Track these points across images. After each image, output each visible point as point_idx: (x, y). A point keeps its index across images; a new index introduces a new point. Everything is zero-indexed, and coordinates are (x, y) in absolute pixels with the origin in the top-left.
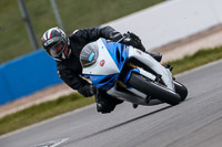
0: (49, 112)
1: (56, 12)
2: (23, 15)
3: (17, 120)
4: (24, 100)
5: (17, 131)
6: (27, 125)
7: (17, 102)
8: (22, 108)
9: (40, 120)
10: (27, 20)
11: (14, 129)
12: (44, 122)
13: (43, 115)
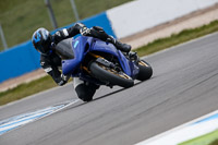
2: (46, 2)
3: (40, 84)
10: (49, 6)
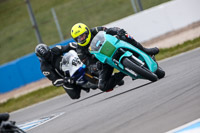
0: (51, 93)
1: (56, 21)
2: (33, 24)
3: (28, 99)
4: (33, 84)
5: (28, 107)
6: (35, 102)
7: (28, 86)
8: (31, 91)
9: (45, 99)
10: (36, 27)
11: (26, 106)
12: (48, 101)
13: (47, 95)
